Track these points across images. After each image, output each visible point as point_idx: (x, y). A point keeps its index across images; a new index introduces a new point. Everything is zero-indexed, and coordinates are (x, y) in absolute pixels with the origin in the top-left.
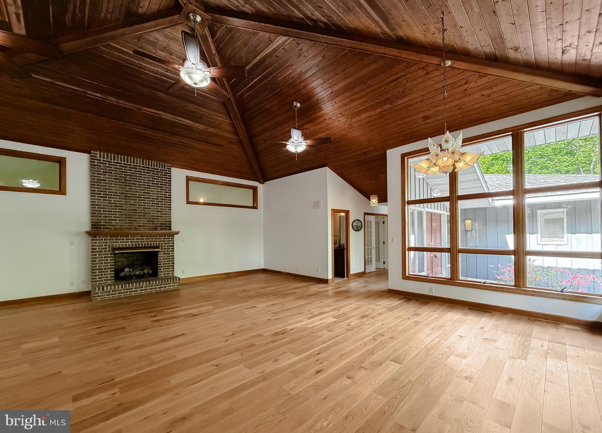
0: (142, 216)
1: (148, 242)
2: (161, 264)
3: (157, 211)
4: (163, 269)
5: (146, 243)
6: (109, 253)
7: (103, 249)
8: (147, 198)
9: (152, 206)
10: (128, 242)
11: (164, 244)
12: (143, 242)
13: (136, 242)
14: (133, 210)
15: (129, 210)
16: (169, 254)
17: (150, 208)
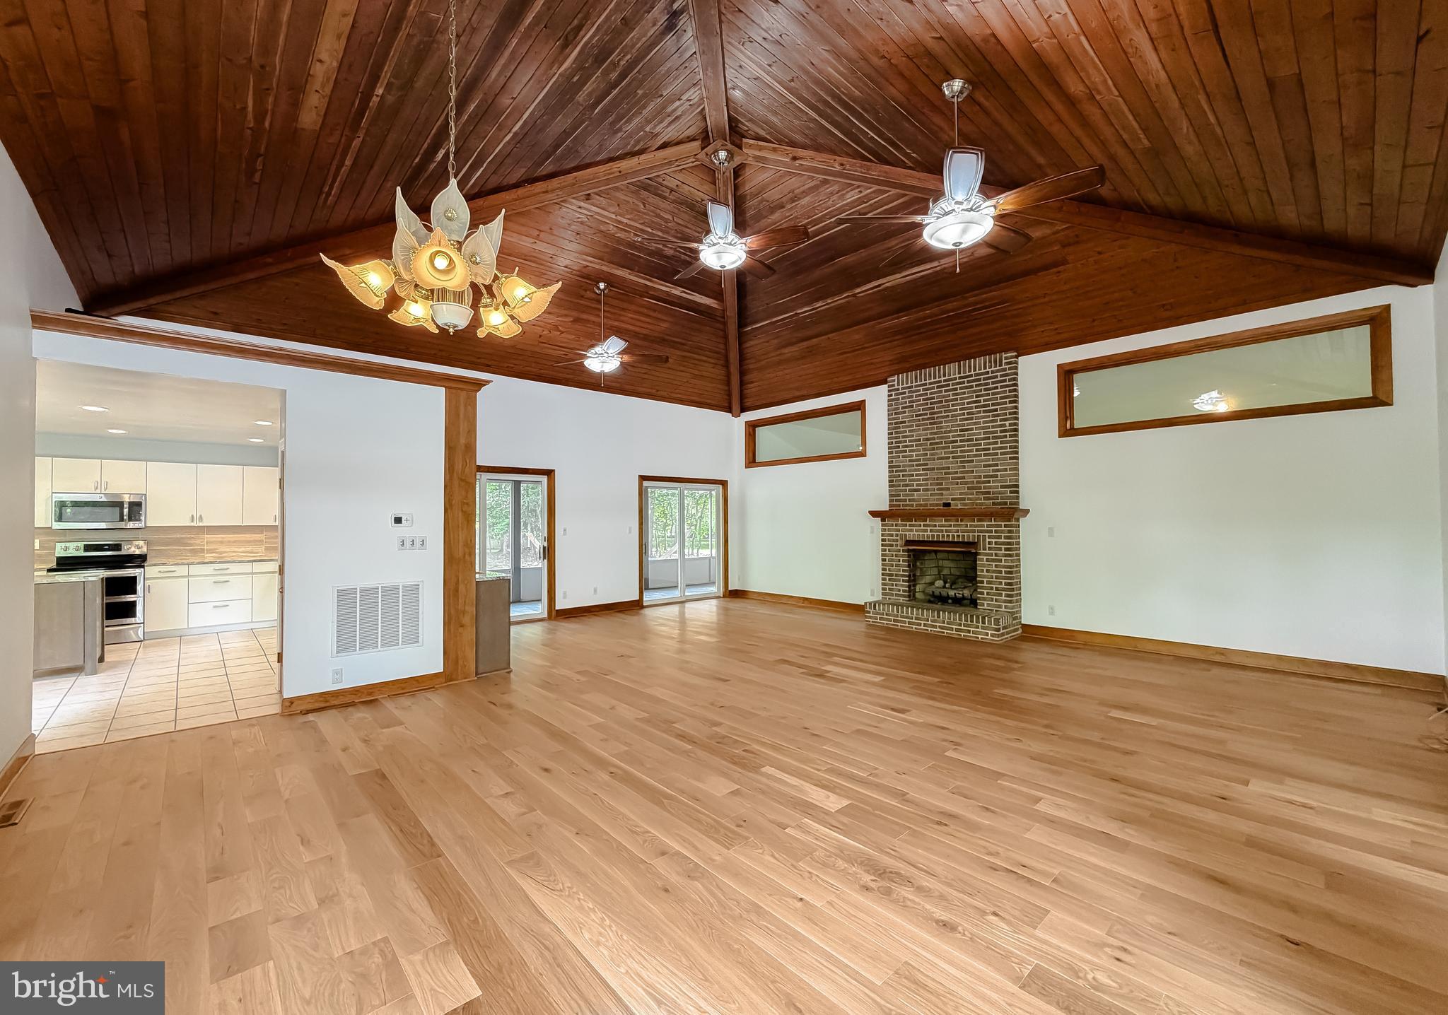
0: (959, 478)
1: (958, 531)
2: (982, 582)
3: (985, 466)
4: (988, 594)
5: (956, 534)
6: (901, 549)
7: (894, 540)
8: (968, 440)
9: (976, 456)
10: (926, 531)
11: (989, 537)
12: (950, 531)
13: (938, 531)
14: (943, 468)
15: (938, 469)
16: (1001, 561)
17: (972, 461)
